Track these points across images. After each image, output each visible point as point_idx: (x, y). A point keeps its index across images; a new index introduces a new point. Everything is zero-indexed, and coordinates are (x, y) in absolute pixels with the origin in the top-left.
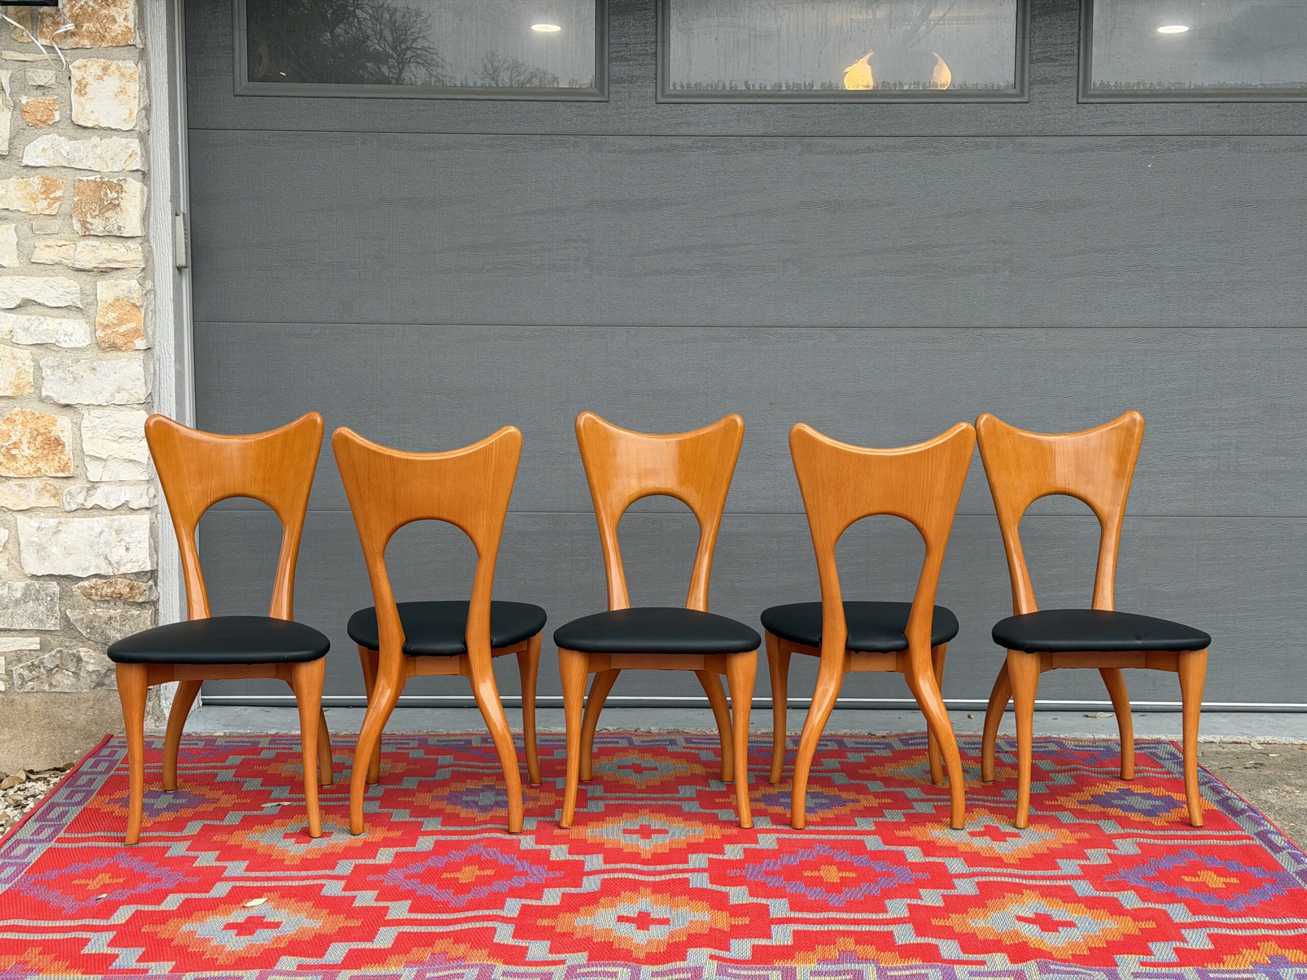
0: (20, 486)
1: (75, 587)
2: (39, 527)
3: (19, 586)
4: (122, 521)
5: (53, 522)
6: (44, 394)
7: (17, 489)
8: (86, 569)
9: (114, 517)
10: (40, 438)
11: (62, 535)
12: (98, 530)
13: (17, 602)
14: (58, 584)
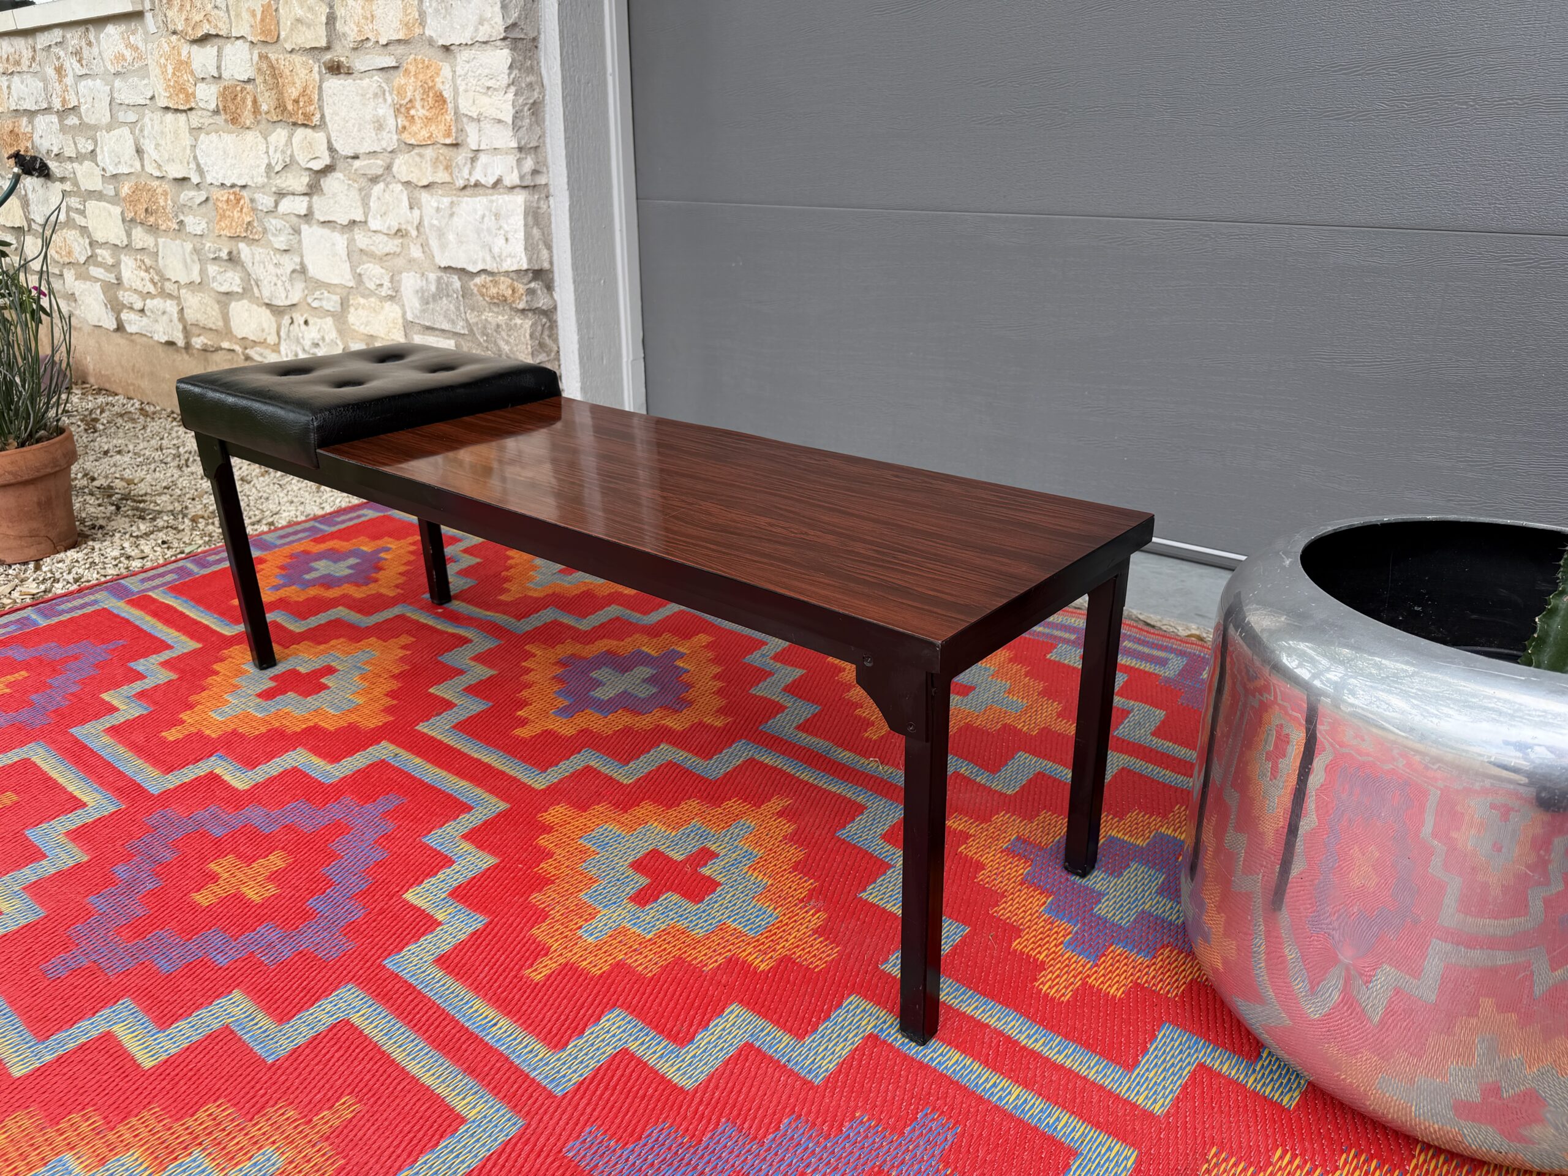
0: (421, 156)
1: (471, 284)
2: (438, 210)
3: (432, 276)
4: (500, 201)
5: (446, 201)
6: (427, 33)
7: (417, 159)
8: (475, 263)
9: (494, 198)
10: (431, 95)
11: (455, 219)
12: (480, 213)
13: (434, 297)
14: (459, 279)
